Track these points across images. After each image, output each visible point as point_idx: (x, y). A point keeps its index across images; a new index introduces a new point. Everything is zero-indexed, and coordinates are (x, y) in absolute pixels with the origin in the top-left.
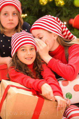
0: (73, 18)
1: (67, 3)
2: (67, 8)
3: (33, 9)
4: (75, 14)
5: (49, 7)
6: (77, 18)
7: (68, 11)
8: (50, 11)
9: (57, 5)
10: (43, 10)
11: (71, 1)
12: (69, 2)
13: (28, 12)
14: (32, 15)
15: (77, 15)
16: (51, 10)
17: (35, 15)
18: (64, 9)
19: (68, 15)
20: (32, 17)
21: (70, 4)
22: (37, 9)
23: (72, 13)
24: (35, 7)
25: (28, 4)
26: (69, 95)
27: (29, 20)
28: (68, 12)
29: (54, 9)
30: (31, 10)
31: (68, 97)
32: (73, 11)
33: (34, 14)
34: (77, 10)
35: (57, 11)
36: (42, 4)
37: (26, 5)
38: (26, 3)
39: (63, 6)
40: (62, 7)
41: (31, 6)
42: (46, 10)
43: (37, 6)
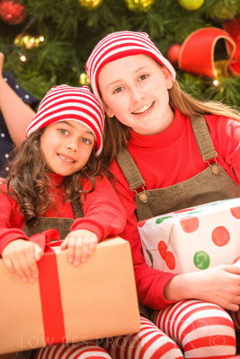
0: (180, 44)
2: (162, 15)
3: (60, 21)
5: (107, 13)
6: (189, 41)
7: (163, 23)
8: (111, 25)
9: (131, 6)
10: (90, 23)
13: (46, 30)
14: (59, 40)
15: (190, 32)
16: (114, 21)
17: (67, 39)
18: (151, 16)
19: (165, 33)
20: (59, 43)
21: (168, 3)
22: (73, 22)
23: (175, 29)
24: (68, 14)
25: (47, 5)
26: (201, 258)
27: (49, 54)
28: (165, 26)
29: (124, 18)
30: (56, 24)
31: (199, 263)
32: (177, 22)
33: (63, 36)
34: (191, 19)
35: (132, 23)
36: (86, 5)
37: (39, 10)
38: (39, 5)
39: (147, 7)
40: (146, 11)
41: (53, 12)
42: (100, 23)
43: (72, 12)
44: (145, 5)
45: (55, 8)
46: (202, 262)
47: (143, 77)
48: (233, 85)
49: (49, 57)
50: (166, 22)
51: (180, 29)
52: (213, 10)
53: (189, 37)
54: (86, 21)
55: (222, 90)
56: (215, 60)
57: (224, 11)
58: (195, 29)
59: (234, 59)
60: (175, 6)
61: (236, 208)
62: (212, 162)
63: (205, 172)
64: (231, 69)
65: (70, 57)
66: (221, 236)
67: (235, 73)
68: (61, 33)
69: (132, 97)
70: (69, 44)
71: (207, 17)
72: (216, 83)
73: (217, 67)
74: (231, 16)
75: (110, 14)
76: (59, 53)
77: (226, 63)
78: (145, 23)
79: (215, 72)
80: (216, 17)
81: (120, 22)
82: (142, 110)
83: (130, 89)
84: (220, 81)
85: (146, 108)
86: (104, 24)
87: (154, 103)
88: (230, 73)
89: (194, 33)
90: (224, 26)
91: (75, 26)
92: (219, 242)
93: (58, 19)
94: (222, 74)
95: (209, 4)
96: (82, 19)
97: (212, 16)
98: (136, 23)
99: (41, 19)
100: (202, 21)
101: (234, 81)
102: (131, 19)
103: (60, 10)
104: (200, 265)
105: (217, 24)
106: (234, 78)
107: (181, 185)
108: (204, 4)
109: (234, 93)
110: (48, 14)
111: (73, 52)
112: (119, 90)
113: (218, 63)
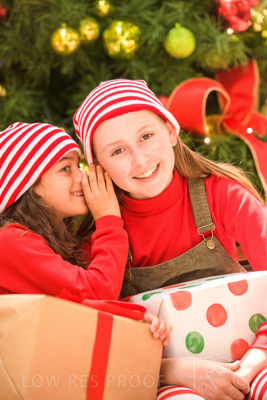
0: (167, 96)
1: (146, 44)
2: (147, 62)
3: (30, 68)
4: (173, 80)
5: (84, 60)
6: (178, 93)
7: (147, 72)
8: (88, 72)
9: (111, 53)
10: (65, 70)
11: (156, 39)
12: (150, 43)
13: (14, 79)
14: (29, 88)
15: (178, 82)
16: (92, 68)
17: (37, 88)
18: (134, 64)
19: (151, 83)
20: (28, 92)
21: (154, 50)
22: (46, 69)
23: (161, 78)
24: (40, 59)
25: (15, 49)
26: (194, 340)
27: (18, 104)
29: (103, 65)
30: (26, 71)
31: (192, 345)
32: (164, 71)
33: (34, 84)
34: (180, 68)
35: (112, 70)
36: (61, 49)
37: (7, 54)
38: (6, 48)
39: (130, 54)
40: (129, 57)
41: (23, 57)
42: (75, 71)
43: (44, 57)
44: (128, 51)
45: (25, 53)
46: (195, 345)
47: (146, 136)
48: (227, 143)
49: (17, 108)
50: (152, 71)
51: (167, 79)
52: (204, 58)
53: (177, 89)
54: (60, 68)
55: (214, 149)
56: (207, 114)
57: (216, 59)
58: (184, 79)
59: (228, 113)
60: (161, 53)
61: (234, 283)
62: (208, 235)
63: (199, 247)
64: (225, 125)
65: (41, 109)
66: (217, 315)
67: (229, 130)
68: (32, 81)
69: (134, 161)
70: (40, 93)
71: (198, 65)
72: (207, 141)
73: (209, 123)
74: (225, 65)
75: (88, 61)
76: (29, 103)
77: (219, 118)
78: (128, 71)
79: (207, 129)
80: (207, 66)
81: (99, 68)
82: (146, 175)
83: (131, 151)
84: (212, 138)
85: (150, 173)
86: (81, 72)
87: (158, 166)
88: (223, 129)
89: (182, 84)
90: (217, 76)
91: (48, 73)
92: (214, 322)
93: (28, 65)
94: (214, 131)
95: (200, 51)
96: (56, 65)
97: (203, 65)
98: (117, 71)
99: (9, 64)
100: (192, 70)
101: (227, 139)
102: (111, 66)
103: (30, 55)
104: (193, 348)
105: (209, 73)
106: (228, 135)
107: (171, 262)
108: (195, 52)
109: (228, 153)
110: (16, 59)
111: (44, 103)
112: (118, 152)
113: (210, 117)
